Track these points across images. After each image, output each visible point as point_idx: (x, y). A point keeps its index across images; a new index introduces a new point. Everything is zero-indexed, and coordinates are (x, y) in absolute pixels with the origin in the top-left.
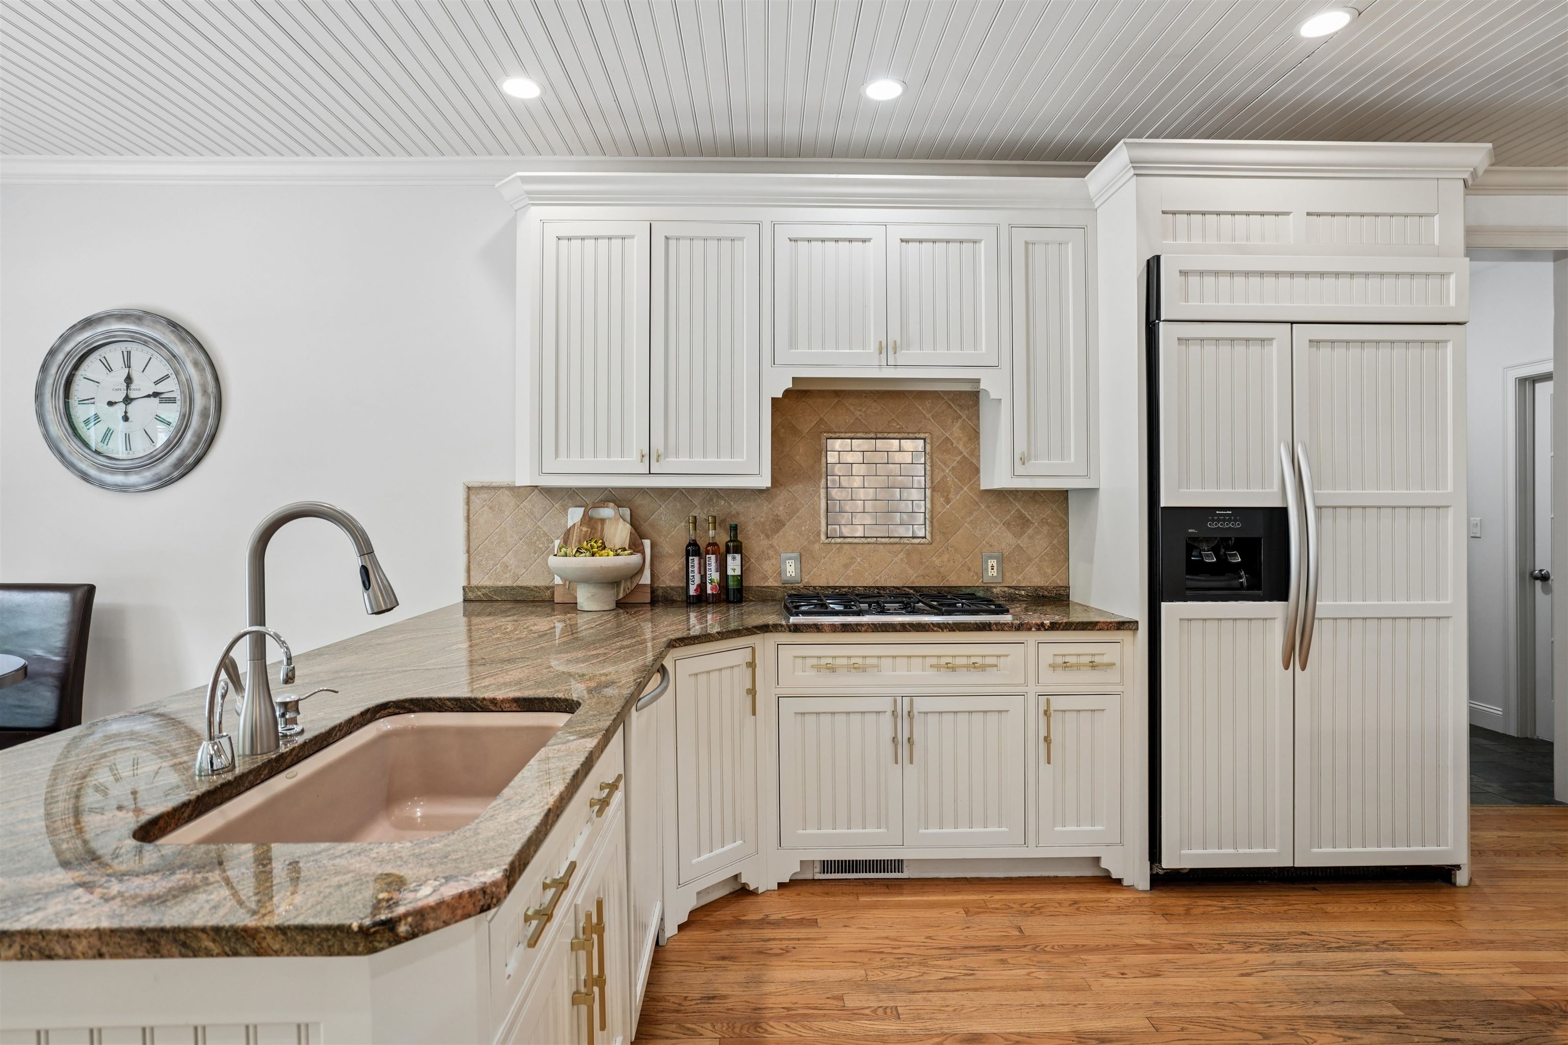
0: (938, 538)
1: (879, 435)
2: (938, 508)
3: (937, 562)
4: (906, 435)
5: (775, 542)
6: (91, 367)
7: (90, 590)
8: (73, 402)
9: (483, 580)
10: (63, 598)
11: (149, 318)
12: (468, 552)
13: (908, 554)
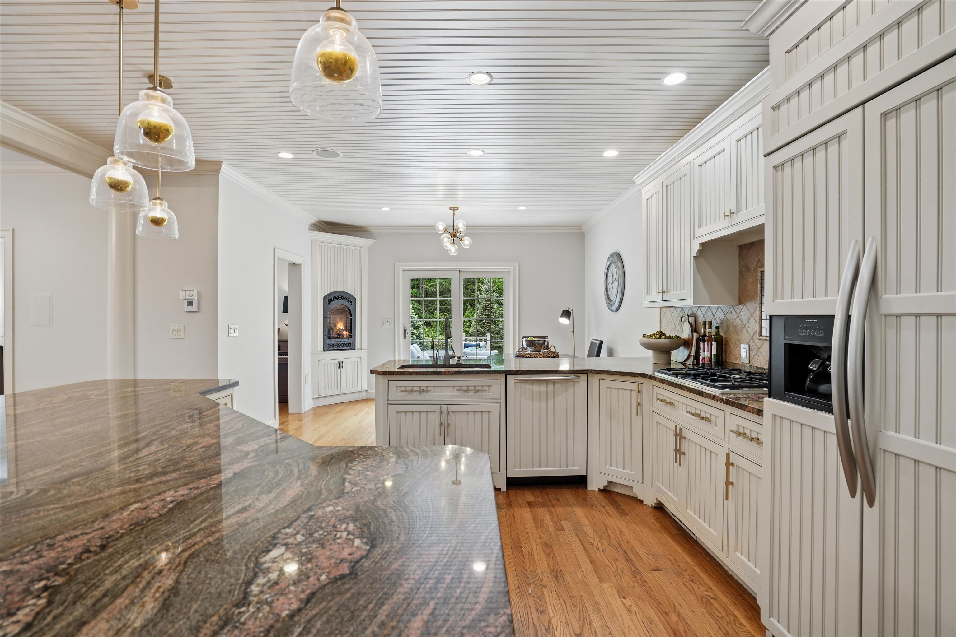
5: (739, 338)
6: (609, 271)
7: (601, 342)
8: (608, 285)
11: (615, 255)
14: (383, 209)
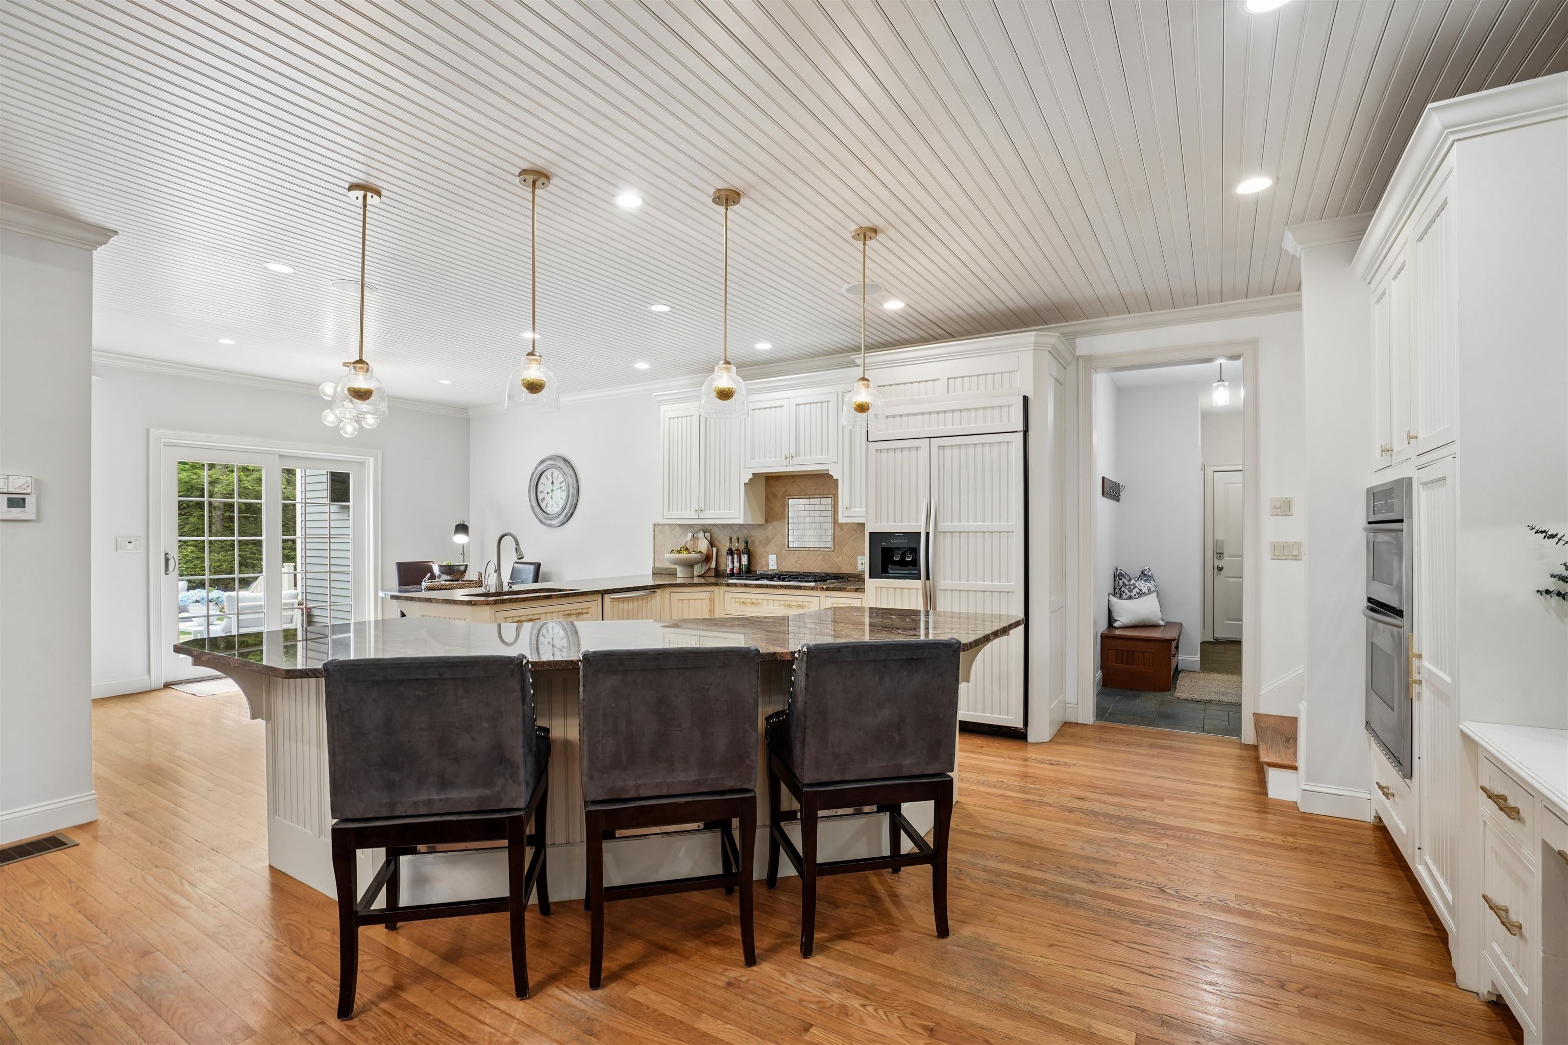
0: (837, 548)
1: (810, 497)
2: (837, 534)
3: (836, 560)
4: (822, 496)
5: (766, 549)
6: (543, 477)
7: (539, 565)
8: (538, 493)
9: (659, 565)
10: (532, 567)
11: (558, 458)
12: (654, 552)
13: (824, 556)
14: (220, 341)
